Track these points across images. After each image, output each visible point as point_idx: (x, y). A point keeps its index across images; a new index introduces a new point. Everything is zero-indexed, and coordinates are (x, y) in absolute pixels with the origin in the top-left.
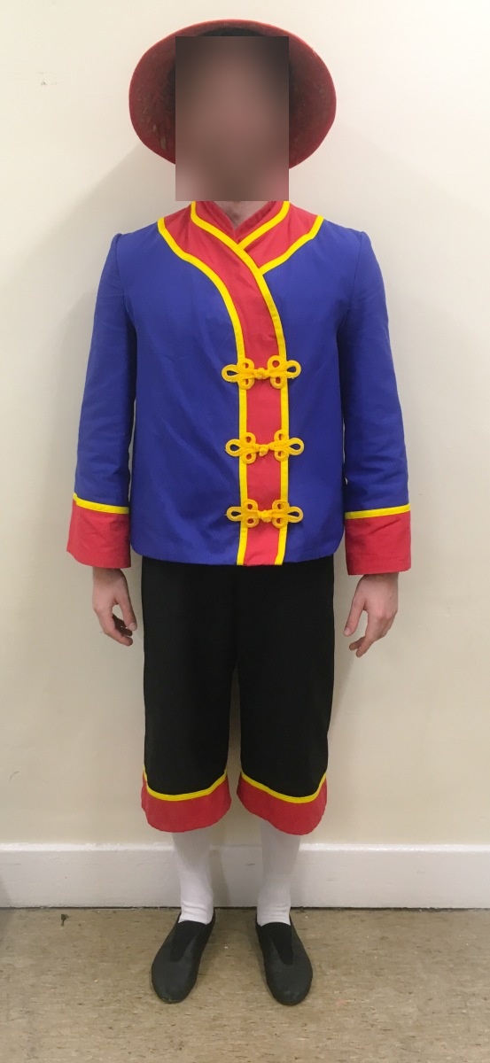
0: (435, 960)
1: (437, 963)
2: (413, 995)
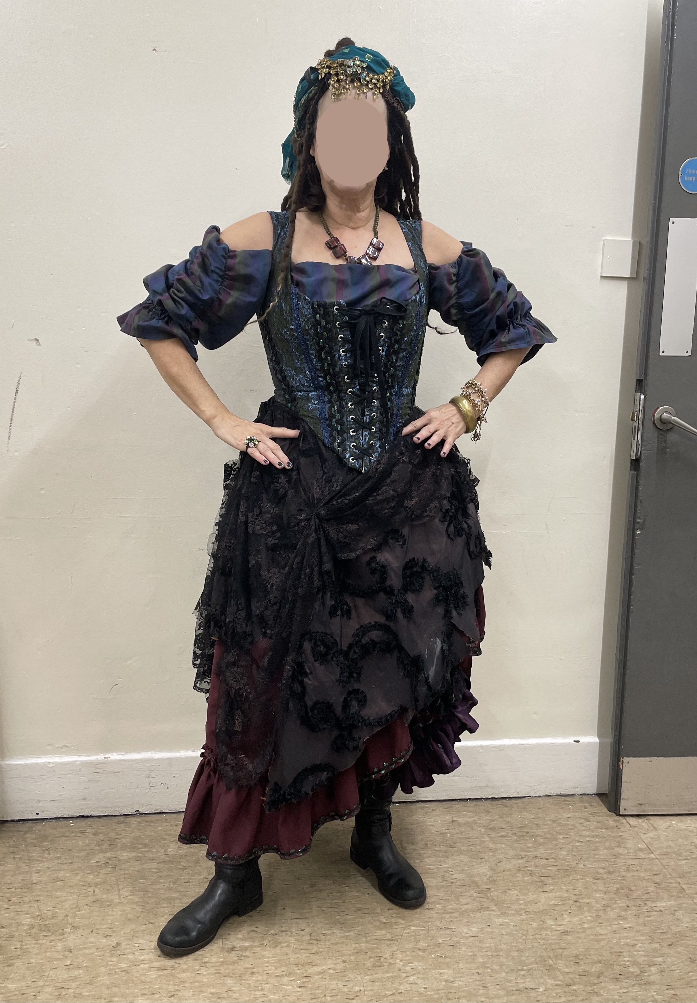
0: (499, 835)
1: (502, 836)
2: (484, 860)
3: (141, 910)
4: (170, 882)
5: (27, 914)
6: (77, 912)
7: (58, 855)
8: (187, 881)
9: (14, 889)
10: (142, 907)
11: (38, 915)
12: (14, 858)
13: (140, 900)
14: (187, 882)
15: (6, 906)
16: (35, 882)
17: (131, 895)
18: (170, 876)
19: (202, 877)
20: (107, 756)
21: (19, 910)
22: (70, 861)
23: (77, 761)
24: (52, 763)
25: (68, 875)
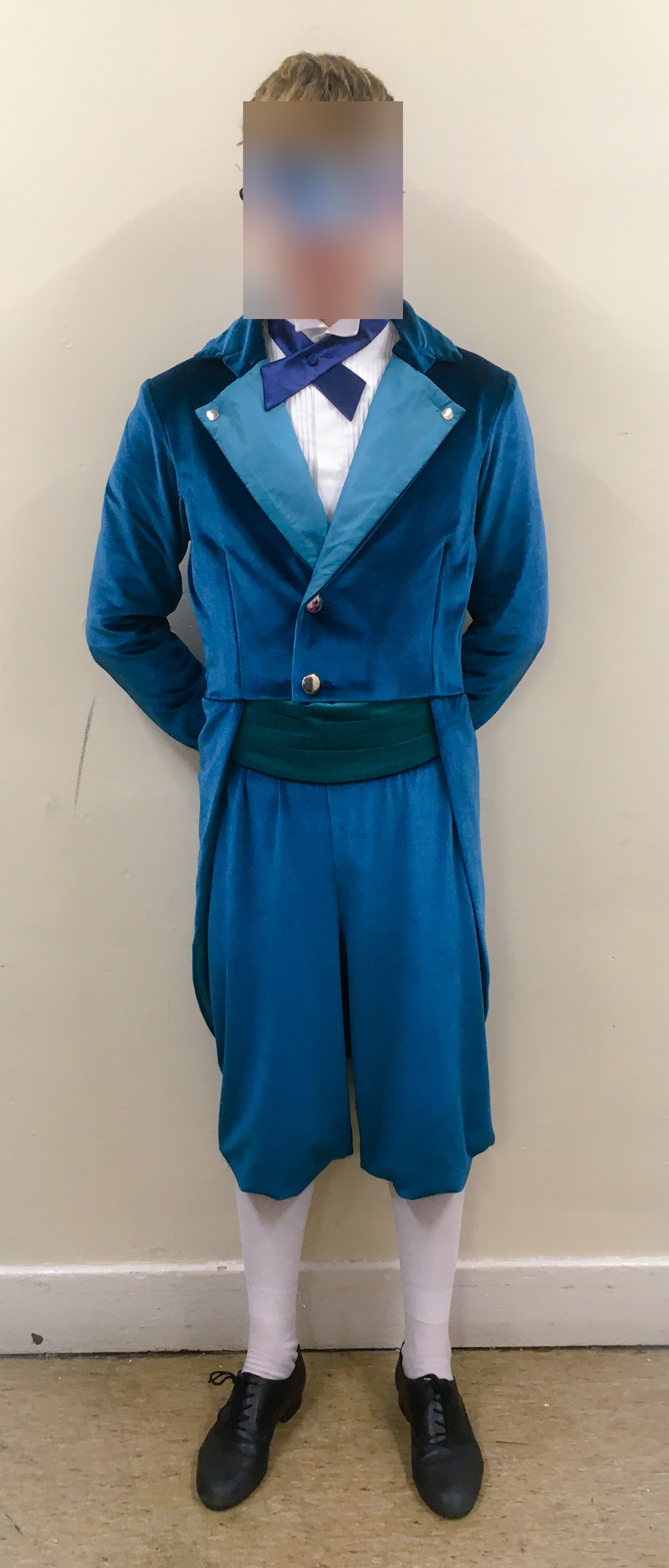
3: (305, 1540)
4: (338, 1487)
5: (137, 1536)
6: (211, 1538)
7: (163, 1425)
8: (363, 1486)
9: (108, 1486)
10: (304, 1535)
11: (154, 1539)
12: (99, 1427)
13: (299, 1520)
14: (364, 1489)
15: (104, 1519)
16: (136, 1475)
17: (284, 1511)
18: (337, 1475)
19: (386, 1480)
20: (221, 1264)
21: (124, 1527)
22: (182, 1437)
23: (178, 1272)
24: (142, 1274)
25: (183, 1464)
